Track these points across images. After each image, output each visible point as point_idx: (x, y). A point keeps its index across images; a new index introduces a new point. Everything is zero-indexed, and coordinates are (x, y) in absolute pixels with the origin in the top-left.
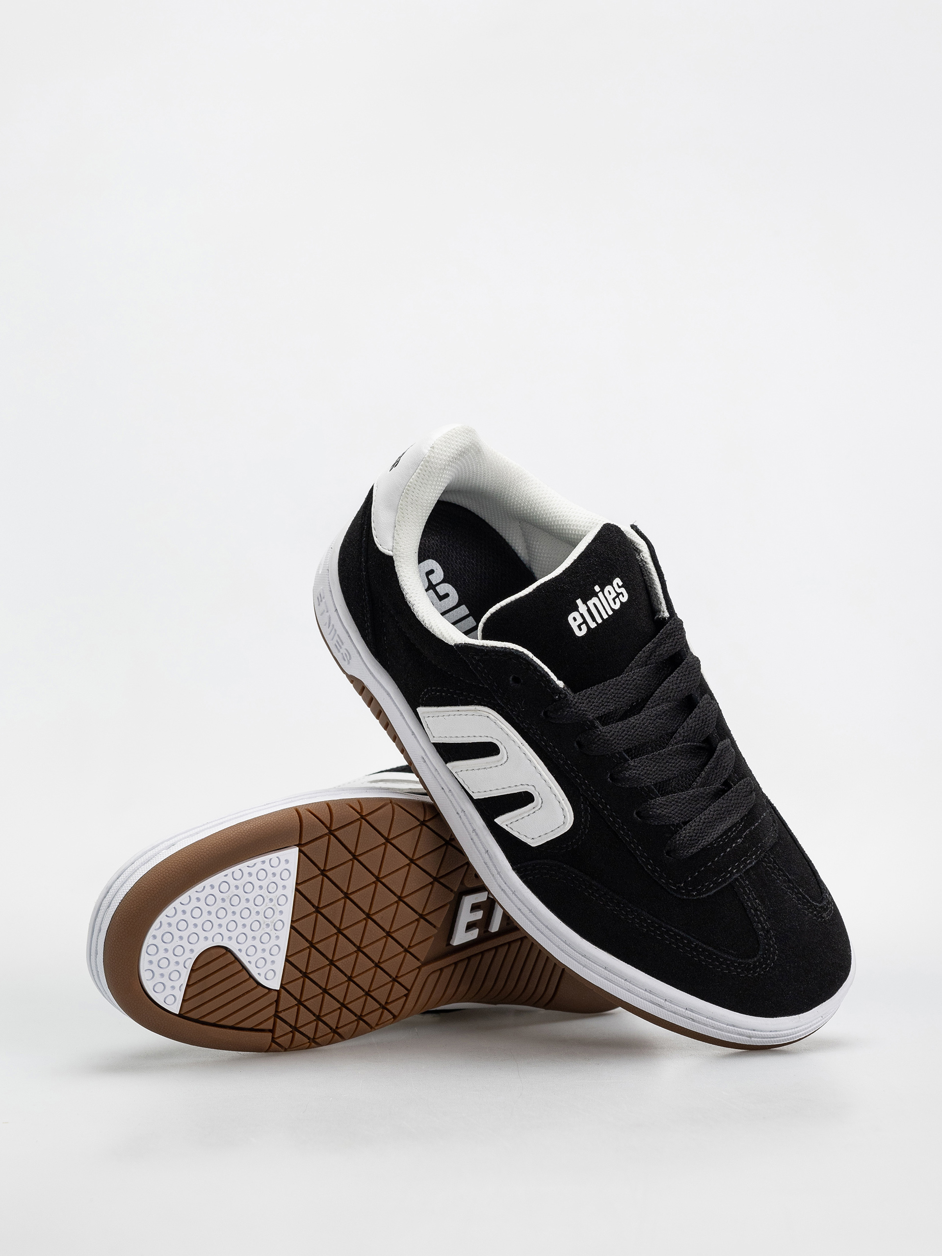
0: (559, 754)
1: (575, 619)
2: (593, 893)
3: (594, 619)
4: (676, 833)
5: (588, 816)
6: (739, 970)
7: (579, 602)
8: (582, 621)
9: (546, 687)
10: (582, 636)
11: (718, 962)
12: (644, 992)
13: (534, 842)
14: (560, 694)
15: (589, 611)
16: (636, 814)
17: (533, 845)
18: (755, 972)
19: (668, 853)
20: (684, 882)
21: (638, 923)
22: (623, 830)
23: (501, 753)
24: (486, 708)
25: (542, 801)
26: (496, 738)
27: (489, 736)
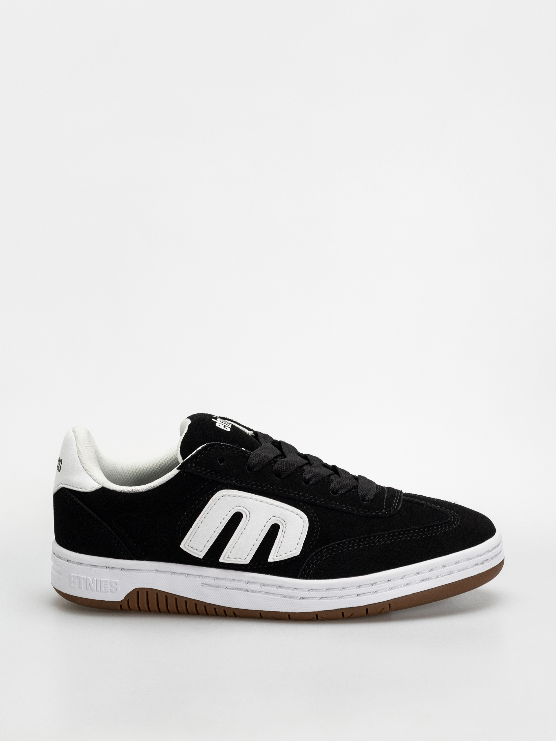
6: (448, 527)
9: (238, 453)
11: (435, 529)
13: (297, 552)
14: (247, 453)
16: (332, 494)
17: (298, 554)
19: (364, 501)
20: (384, 509)
21: (382, 541)
22: (333, 504)
23: (245, 514)
24: (218, 493)
25: (284, 522)
26: (236, 508)
27: (231, 509)
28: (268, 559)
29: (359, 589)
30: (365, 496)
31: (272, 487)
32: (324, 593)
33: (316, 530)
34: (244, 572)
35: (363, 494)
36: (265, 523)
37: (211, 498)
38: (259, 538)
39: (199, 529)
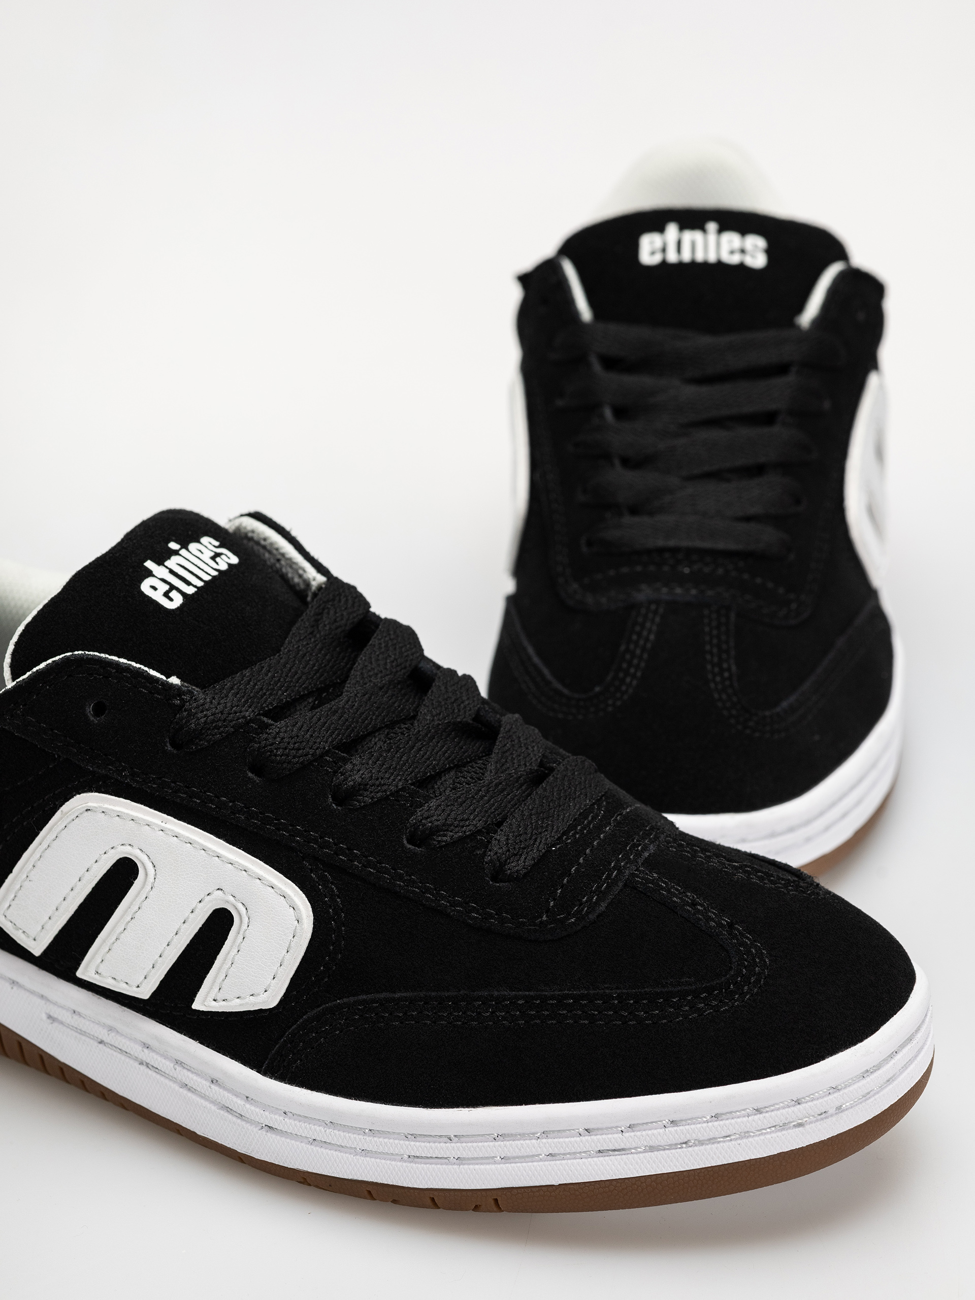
0: (231, 804)
1: (154, 588)
2: (405, 1014)
3: (188, 583)
4: (489, 842)
5: (333, 889)
6: (714, 1003)
7: (149, 564)
8: (167, 587)
9: (150, 692)
10: (178, 608)
11: (671, 1007)
12: (578, 1139)
13: (270, 999)
14: (180, 695)
15: (172, 572)
16: (409, 842)
17: (273, 1003)
18: (743, 994)
19: (495, 879)
20: (547, 912)
21: (504, 1018)
22: (401, 878)
23: (142, 867)
24: (78, 798)
25: (246, 909)
26: (122, 847)
27: (107, 848)
28: (193, 1001)
29: (412, 1143)
30: (502, 865)
31: (234, 802)
32: (321, 1131)
33: (333, 945)
34: (141, 1015)
35: (498, 857)
36: (195, 903)
37: (58, 810)
38: (175, 940)
39: (26, 883)
